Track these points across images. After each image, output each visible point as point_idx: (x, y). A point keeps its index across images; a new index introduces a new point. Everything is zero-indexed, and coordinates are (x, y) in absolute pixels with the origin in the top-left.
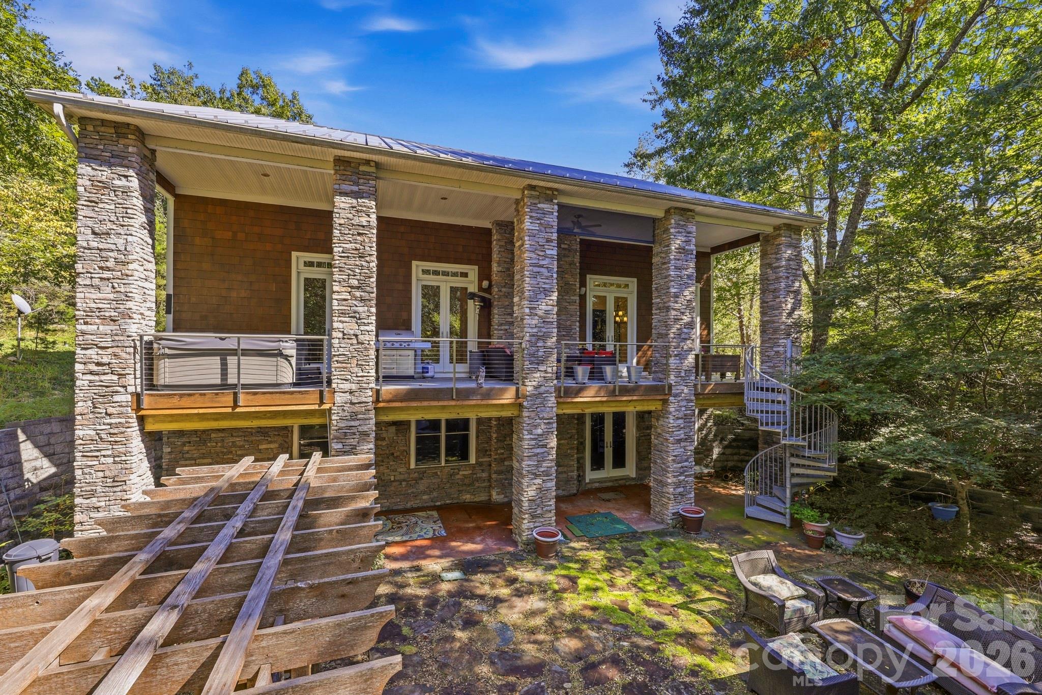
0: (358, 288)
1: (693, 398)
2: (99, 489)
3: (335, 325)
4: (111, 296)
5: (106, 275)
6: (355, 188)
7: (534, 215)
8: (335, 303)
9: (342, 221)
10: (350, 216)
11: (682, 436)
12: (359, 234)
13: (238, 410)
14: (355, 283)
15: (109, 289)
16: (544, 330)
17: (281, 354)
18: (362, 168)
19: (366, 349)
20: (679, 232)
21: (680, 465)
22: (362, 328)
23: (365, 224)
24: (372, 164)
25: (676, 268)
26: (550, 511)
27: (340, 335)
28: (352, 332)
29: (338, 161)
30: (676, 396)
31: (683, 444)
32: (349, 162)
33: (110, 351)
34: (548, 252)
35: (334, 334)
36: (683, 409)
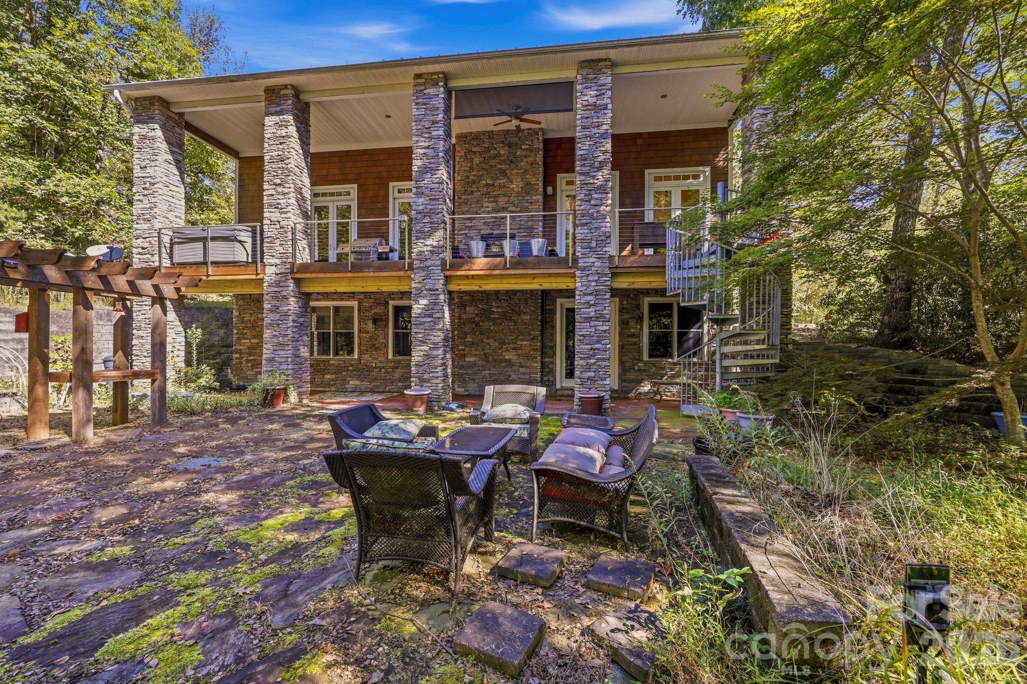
0: (280, 185)
1: (607, 271)
2: (143, 326)
3: (265, 215)
4: (148, 206)
5: (146, 192)
6: (278, 109)
7: (420, 101)
8: (265, 198)
9: (269, 136)
10: (275, 131)
11: (592, 314)
12: (281, 143)
13: (210, 278)
14: (278, 181)
15: (147, 202)
16: (430, 207)
17: (236, 240)
18: (283, 92)
19: (286, 232)
20: (586, 88)
21: (589, 347)
22: (283, 216)
23: (284, 134)
24: (289, 87)
25: (584, 127)
26: (437, 378)
27: (269, 222)
28: (276, 219)
29: (269, 91)
30: (583, 269)
31: (592, 323)
32: (274, 90)
33: (147, 240)
34: (434, 133)
35: (265, 222)
36: (594, 284)
